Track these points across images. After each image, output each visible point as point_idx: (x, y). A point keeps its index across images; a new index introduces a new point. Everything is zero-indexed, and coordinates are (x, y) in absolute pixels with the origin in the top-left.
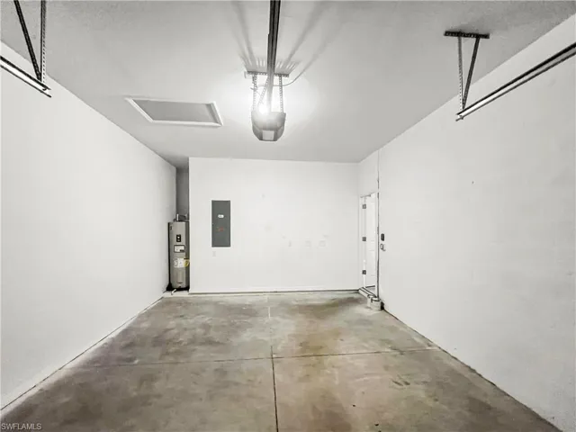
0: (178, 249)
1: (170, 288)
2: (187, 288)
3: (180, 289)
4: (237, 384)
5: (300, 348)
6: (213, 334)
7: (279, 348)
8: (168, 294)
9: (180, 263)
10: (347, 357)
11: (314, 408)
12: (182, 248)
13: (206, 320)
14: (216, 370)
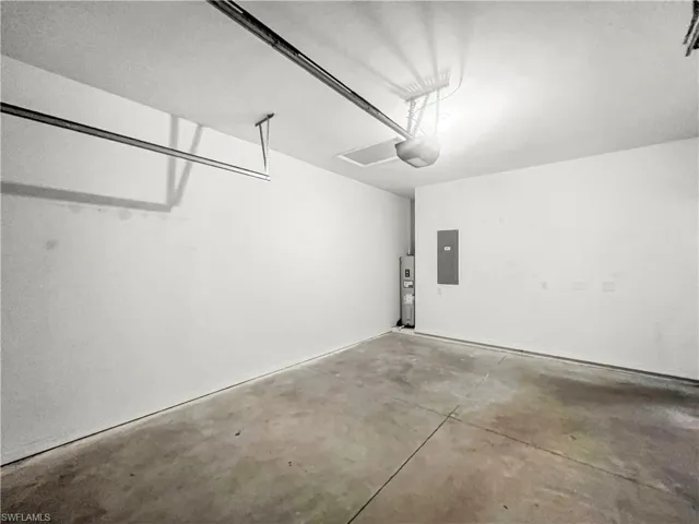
0: (407, 284)
1: (399, 323)
2: (413, 327)
3: (408, 326)
4: (394, 422)
5: (494, 420)
6: (409, 375)
7: (465, 411)
8: (396, 330)
9: (408, 299)
10: (559, 459)
11: (451, 479)
12: (411, 283)
13: (413, 361)
14: (386, 404)
